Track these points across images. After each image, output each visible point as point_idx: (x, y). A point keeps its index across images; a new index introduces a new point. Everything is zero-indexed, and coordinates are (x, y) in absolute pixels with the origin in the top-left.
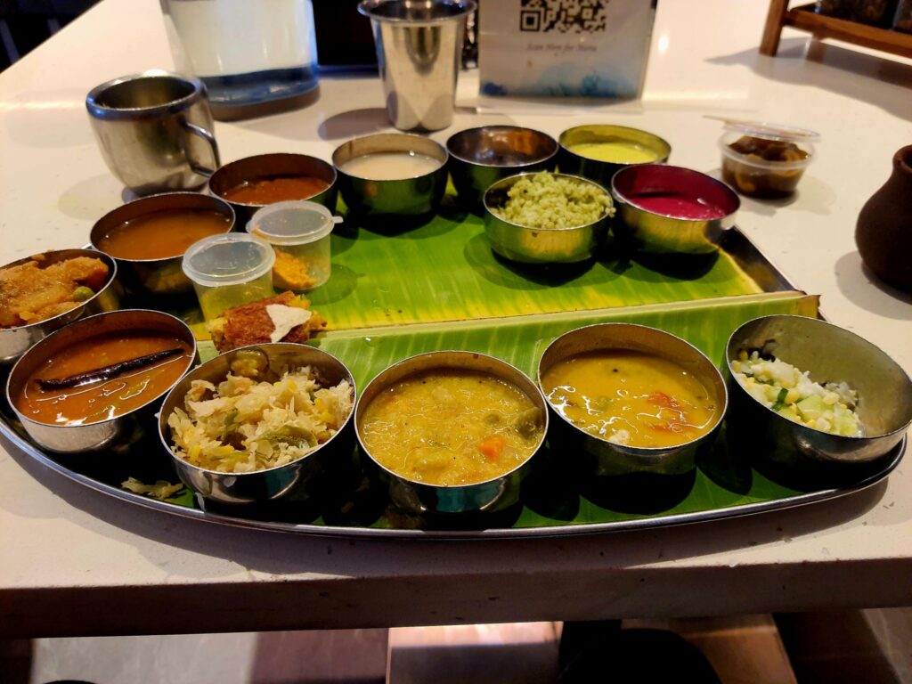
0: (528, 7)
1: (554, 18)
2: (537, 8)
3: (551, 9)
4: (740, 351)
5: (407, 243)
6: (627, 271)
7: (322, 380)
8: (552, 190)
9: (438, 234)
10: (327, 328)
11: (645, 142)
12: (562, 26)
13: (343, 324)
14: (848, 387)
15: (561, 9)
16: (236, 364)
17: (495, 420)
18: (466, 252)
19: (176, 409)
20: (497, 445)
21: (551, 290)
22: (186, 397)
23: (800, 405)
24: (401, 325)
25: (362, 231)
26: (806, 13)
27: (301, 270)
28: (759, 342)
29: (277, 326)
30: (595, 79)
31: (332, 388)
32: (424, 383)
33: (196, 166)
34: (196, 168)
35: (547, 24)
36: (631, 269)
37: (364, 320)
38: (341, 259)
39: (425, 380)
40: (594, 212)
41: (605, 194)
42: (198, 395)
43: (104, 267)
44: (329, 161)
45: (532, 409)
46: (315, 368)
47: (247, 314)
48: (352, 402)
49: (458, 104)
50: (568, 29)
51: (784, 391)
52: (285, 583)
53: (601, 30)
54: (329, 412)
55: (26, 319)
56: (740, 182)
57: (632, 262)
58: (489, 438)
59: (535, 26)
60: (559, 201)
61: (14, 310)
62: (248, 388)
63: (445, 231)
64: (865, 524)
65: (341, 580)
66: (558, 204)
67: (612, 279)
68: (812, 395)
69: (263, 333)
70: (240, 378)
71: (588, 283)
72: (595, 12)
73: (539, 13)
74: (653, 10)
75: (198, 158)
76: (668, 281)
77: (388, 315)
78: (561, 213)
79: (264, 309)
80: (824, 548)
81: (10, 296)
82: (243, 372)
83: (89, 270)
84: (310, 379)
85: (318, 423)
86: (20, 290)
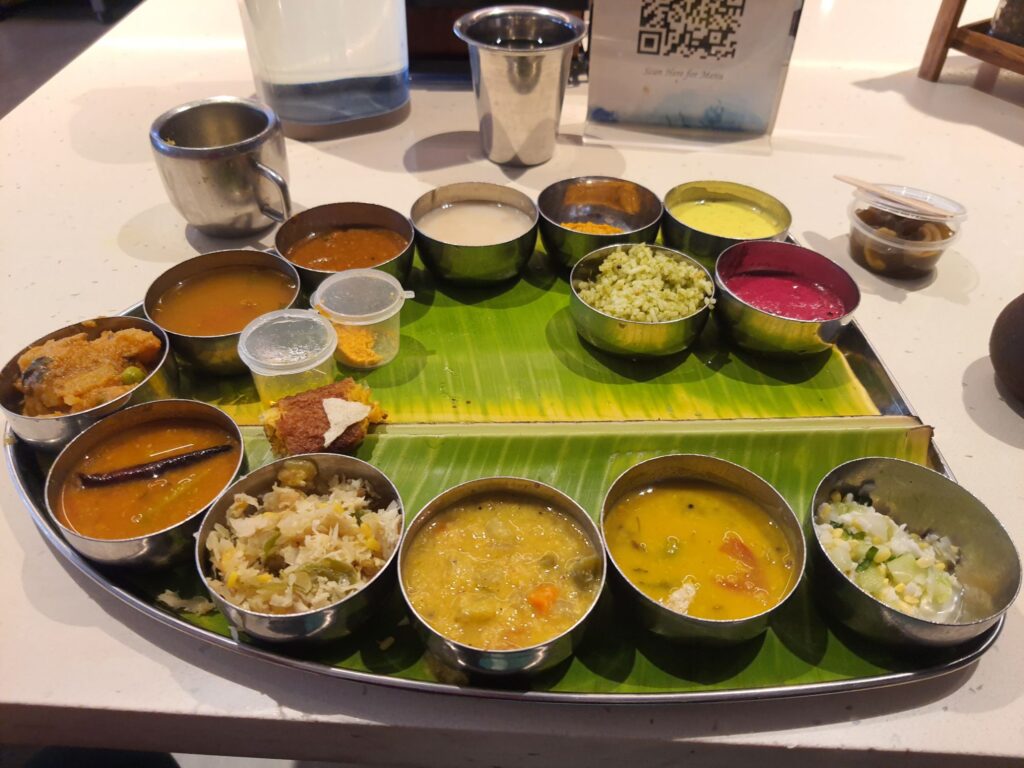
0: (647, 28)
1: (676, 41)
2: (658, 29)
3: (674, 31)
4: (833, 491)
5: (485, 314)
6: (726, 366)
7: (373, 494)
8: (648, 270)
9: (521, 303)
10: (388, 420)
11: (764, 205)
12: (686, 51)
13: (405, 416)
14: (950, 543)
15: (686, 31)
16: (284, 474)
17: (549, 562)
18: (548, 331)
19: (217, 526)
20: (548, 597)
21: (636, 386)
22: (228, 512)
23: (891, 565)
24: (467, 422)
25: (439, 295)
26: (977, 34)
27: (367, 344)
28: (856, 480)
29: (332, 425)
30: (719, 111)
31: (381, 511)
32: (480, 508)
33: (266, 207)
34: (264, 209)
35: (669, 47)
36: (731, 364)
37: (429, 411)
38: (411, 330)
39: (482, 505)
40: (692, 300)
41: (708, 279)
42: (241, 510)
43: (156, 342)
44: (407, 214)
45: (591, 557)
46: (366, 482)
47: (301, 408)
48: (399, 533)
49: (562, 131)
50: (692, 53)
51: (874, 550)
52: (316, 724)
53: (729, 56)
54: (376, 539)
55: (70, 404)
56: (869, 259)
57: (731, 356)
58: (541, 588)
59: (655, 49)
60: (654, 286)
61: (58, 392)
62: (293, 502)
63: (529, 301)
64: (946, 709)
65: (374, 726)
66: (652, 289)
67: (706, 377)
68: (907, 553)
69: (316, 431)
70: (286, 491)
71: (679, 380)
72: (724, 37)
73: (660, 34)
74: (792, 37)
75: (268, 198)
76: (769, 384)
77: (454, 407)
78: (655, 302)
79: (320, 402)
80: (895, 735)
81: (56, 376)
82: (290, 483)
83: (141, 345)
84: (360, 495)
85: (363, 549)
86: (67, 369)
